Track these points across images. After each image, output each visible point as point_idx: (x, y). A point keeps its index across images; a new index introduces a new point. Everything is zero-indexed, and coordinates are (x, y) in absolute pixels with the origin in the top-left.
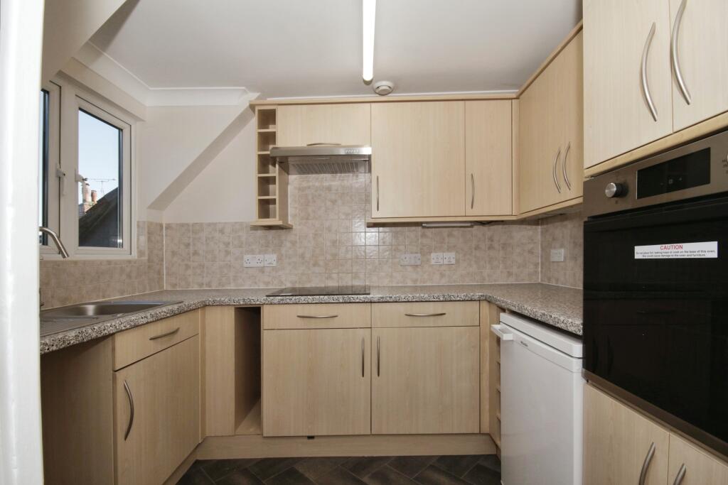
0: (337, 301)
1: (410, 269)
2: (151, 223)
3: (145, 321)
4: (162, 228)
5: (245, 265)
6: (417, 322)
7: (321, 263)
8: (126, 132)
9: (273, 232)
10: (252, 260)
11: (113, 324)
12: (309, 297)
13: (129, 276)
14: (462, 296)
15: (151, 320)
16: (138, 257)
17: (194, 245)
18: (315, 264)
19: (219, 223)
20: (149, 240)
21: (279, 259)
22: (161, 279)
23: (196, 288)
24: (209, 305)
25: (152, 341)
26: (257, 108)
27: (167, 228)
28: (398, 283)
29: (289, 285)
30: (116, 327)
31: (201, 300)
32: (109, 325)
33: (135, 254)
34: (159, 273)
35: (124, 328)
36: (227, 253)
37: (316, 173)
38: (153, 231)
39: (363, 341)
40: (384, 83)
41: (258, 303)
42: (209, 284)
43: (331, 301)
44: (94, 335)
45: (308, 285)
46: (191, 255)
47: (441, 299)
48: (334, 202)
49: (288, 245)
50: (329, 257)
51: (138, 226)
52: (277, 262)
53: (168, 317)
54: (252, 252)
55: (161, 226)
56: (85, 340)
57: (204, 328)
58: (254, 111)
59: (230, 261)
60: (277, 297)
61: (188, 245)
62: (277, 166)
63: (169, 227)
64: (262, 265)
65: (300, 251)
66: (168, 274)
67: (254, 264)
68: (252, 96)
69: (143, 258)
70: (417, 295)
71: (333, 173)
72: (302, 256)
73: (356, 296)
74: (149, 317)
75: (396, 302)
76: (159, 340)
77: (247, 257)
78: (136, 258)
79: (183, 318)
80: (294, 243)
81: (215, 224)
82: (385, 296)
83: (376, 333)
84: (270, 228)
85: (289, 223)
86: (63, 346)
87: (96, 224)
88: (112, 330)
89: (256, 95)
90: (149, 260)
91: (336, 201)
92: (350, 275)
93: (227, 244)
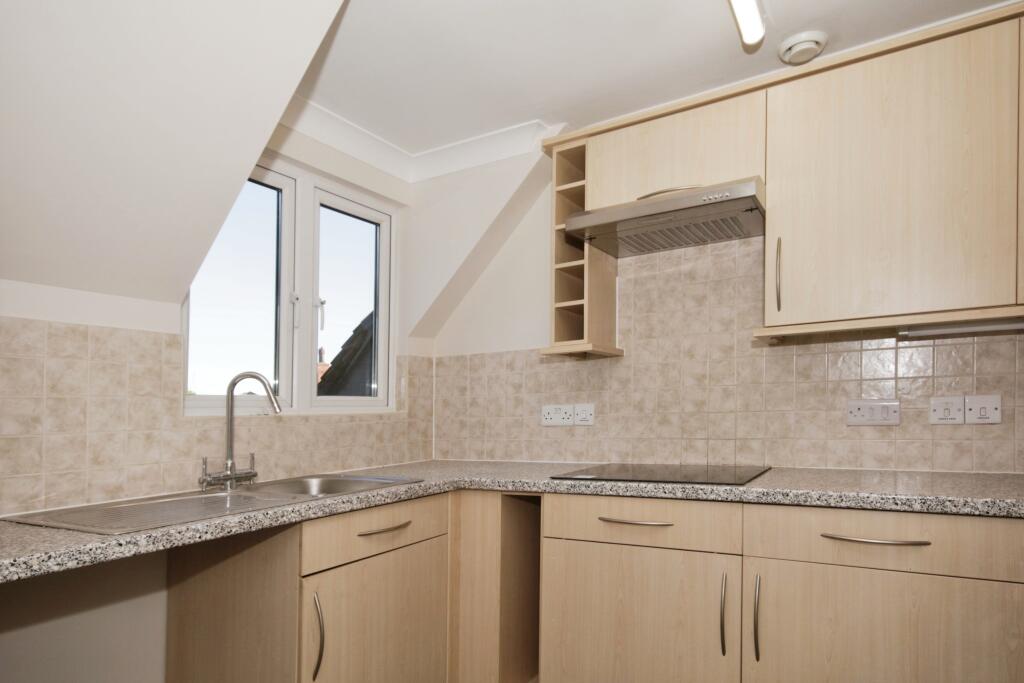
0: (671, 495)
1: (869, 433)
2: (415, 358)
3: (348, 507)
4: (432, 363)
5: (545, 422)
6: (849, 554)
7: (675, 419)
8: (384, 227)
9: (590, 363)
10: (555, 414)
11: (297, 508)
12: (620, 484)
13: (380, 438)
14: (980, 503)
15: (359, 506)
16: (398, 409)
17: (472, 388)
18: (664, 421)
19: (508, 352)
20: (411, 384)
21: (600, 412)
22: (427, 444)
23: (474, 459)
24: (464, 489)
25: (361, 538)
26: (556, 150)
27: (437, 364)
28: (839, 463)
29: (615, 460)
30: (300, 514)
31: (451, 479)
32: (290, 509)
33: (393, 407)
34: (425, 433)
35: (313, 516)
36: (519, 402)
37: (665, 248)
38: (418, 371)
39: (725, 579)
40: (804, 36)
41: (535, 489)
42: (491, 454)
43: (659, 495)
44: (267, 523)
45: (649, 461)
46: (468, 406)
47: (917, 507)
48: (700, 300)
49: (615, 385)
50: (690, 408)
51: (399, 365)
52: (596, 417)
53: (388, 504)
54: (555, 399)
55: (430, 361)
56: (253, 529)
57: (457, 524)
58: (551, 156)
59: (521, 416)
60: (565, 482)
61: (463, 390)
62: (586, 246)
63: (440, 362)
64: (570, 422)
65: (637, 396)
66: (437, 436)
67: (557, 420)
68: (553, 131)
69: (401, 411)
70: (852, 494)
71: (697, 243)
72: (640, 407)
73: (708, 488)
74: (355, 502)
75: (799, 505)
76: (374, 536)
77: (546, 408)
78: (394, 411)
79: (418, 506)
80: (625, 383)
81: (501, 355)
82: (771, 491)
83: (752, 568)
84: (583, 356)
85: (617, 347)
86: (221, 534)
87: (352, 363)
88: (294, 518)
89: (560, 126)
90: (410, 415)
91: (704, 297)
92: (732, 443)
93: (518, 387)
